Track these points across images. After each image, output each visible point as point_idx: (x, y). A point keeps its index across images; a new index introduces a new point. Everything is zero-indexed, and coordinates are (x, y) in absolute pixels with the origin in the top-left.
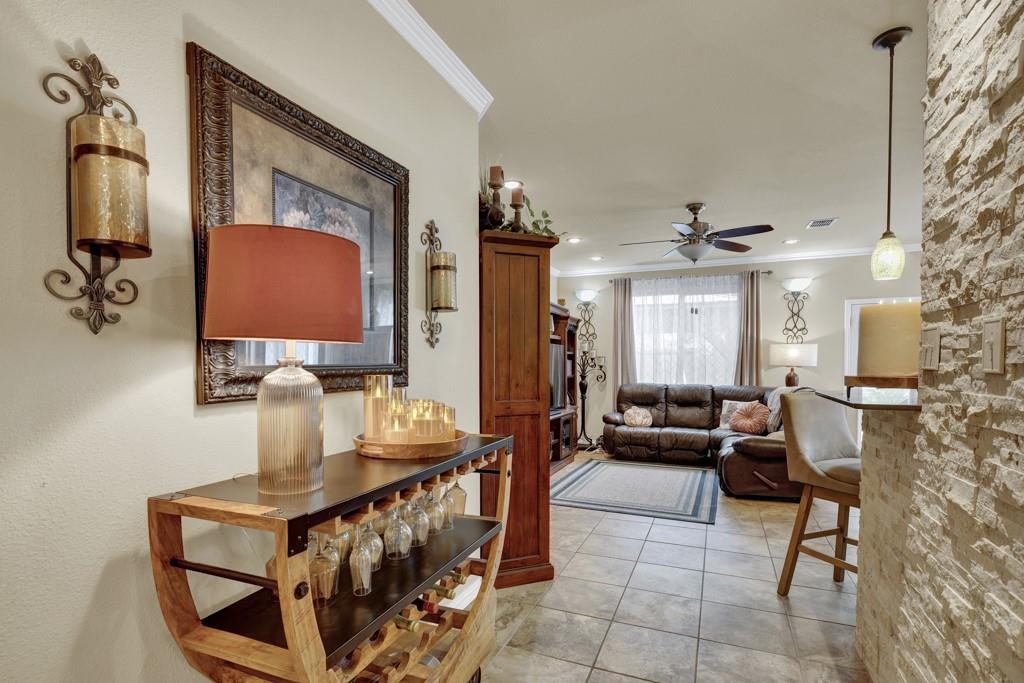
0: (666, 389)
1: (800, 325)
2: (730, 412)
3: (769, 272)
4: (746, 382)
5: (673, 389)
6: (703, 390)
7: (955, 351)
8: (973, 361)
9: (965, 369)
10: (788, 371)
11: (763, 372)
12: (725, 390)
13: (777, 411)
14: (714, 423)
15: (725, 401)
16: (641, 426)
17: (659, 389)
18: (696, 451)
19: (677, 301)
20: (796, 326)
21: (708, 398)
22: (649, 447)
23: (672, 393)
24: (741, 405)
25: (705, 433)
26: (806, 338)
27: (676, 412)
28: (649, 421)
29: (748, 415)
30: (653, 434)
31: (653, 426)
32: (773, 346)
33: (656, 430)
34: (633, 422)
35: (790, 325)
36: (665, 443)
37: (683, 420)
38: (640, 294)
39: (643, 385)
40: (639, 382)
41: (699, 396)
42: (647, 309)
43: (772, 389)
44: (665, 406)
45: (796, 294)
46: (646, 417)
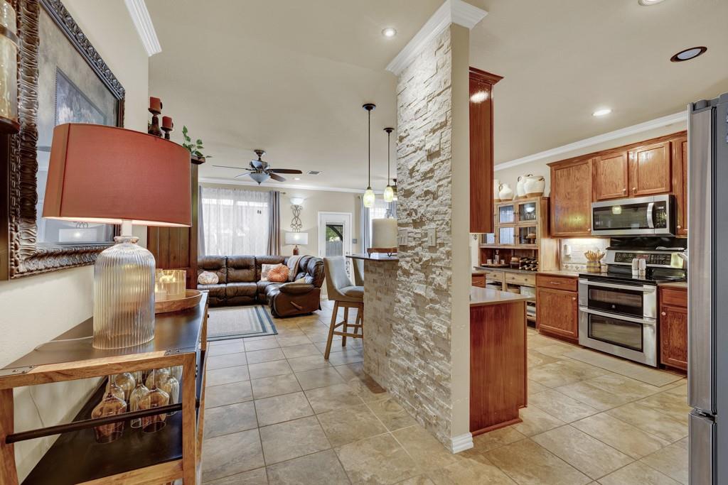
0: (227, 259)
1: (299, 223)
2: (267, 270)
3: (284, 193)
4: (273, 254)
5: (231, 259)
6: (250, 259)
7: (415, 238)
8: (423, 242)
9: (420, 245)
10: (294, 247)
11: (281, 247)
12: (262, 259)
13: (293, 269)
14: (257, 278)
15: (263, 265)
16: (211, 284)
17: (222, 259)
18: (249, 296)
19: (232, 204)
20: (297, 225)
21: (253, 263)
22: (219, 297)
23: (231, 261)
24: (273, 267)
25: (253, 284)
26: (302, 230)
27: (233, 273)
28: (217, 280)
29: (278, 272)
30: (221, 288)
31: (219, 283)
32: (287, 234)
33: (223, 286)
34: (206, 281)
35: (294, 223)
36: (229, 293)
37: (239, 278)
38: (207, 198)
39: (210, 257)
40: (206, 255)
41: (248, 262)
42: (212, 207)
43: (289, 257)
44: (226, 270)
45: (296, 207)
46: (214, 277)
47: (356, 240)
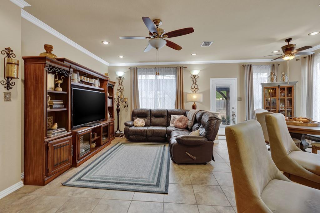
0: (151, 111)
1: (196, 87)
2: (174, 119)
3: (186, 67)
4: (179, 108)
5: (153, 111)
6: (164, 111)
10: (193, 104)
11: (185, 104)
12: (171, 111)
14: (168, 125)
15: (172, 115)
16: (140, 126)
17: (148, 111)
19: (154, 78)
20: (195, 89)
21: (166, 114)
22: (143, 136)
23: (153, 112)
24: (178, 117)
25: (164, 129)
26: (198, 92)
27: (154, 120)
28: (144, 124)
29: (180, 121)
30: (144, 130)
31: (145, 126)
32: (188, 94)
33: (146, 128)
34: (137, 125)
35: (193, 87)
36: (149, 133)
37: (157, 123)
38: (140, 74)
39: (141, 109)
41: (162, 113)
42: (143, 81)
43: (188, 111)
44: (150, 118)
45: (195, 76)
46: (142, 122)
47: (241, 98)
